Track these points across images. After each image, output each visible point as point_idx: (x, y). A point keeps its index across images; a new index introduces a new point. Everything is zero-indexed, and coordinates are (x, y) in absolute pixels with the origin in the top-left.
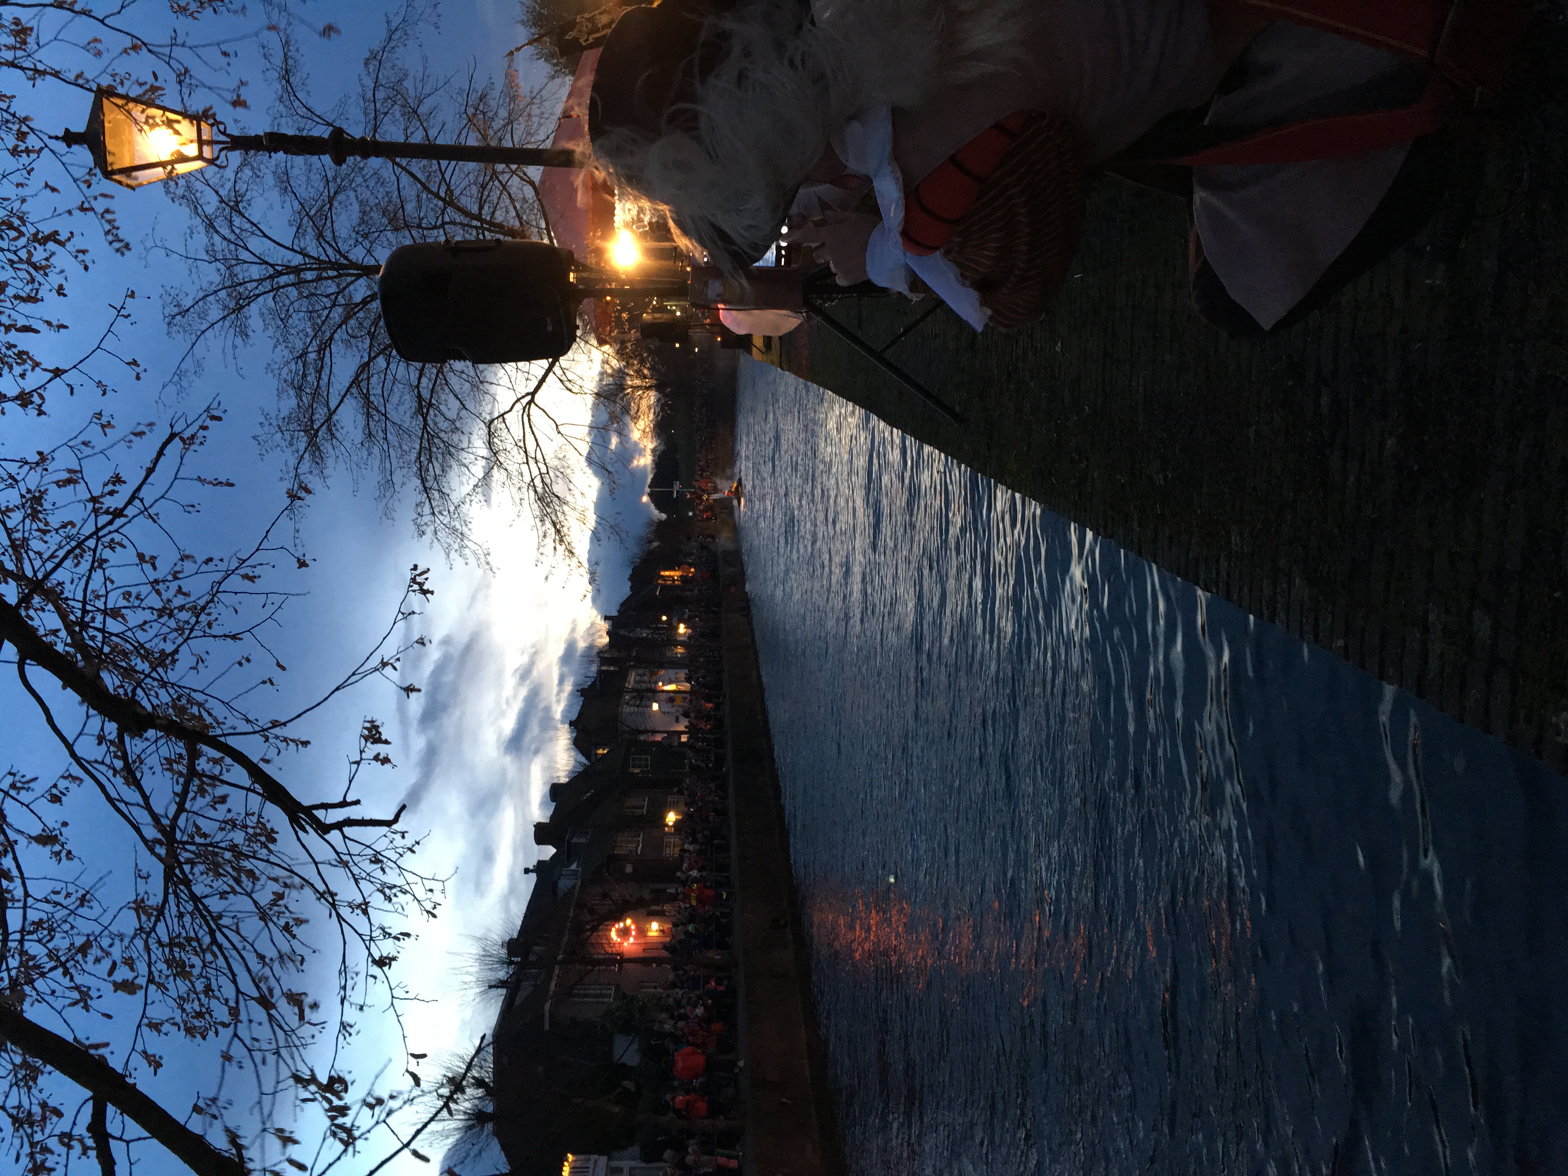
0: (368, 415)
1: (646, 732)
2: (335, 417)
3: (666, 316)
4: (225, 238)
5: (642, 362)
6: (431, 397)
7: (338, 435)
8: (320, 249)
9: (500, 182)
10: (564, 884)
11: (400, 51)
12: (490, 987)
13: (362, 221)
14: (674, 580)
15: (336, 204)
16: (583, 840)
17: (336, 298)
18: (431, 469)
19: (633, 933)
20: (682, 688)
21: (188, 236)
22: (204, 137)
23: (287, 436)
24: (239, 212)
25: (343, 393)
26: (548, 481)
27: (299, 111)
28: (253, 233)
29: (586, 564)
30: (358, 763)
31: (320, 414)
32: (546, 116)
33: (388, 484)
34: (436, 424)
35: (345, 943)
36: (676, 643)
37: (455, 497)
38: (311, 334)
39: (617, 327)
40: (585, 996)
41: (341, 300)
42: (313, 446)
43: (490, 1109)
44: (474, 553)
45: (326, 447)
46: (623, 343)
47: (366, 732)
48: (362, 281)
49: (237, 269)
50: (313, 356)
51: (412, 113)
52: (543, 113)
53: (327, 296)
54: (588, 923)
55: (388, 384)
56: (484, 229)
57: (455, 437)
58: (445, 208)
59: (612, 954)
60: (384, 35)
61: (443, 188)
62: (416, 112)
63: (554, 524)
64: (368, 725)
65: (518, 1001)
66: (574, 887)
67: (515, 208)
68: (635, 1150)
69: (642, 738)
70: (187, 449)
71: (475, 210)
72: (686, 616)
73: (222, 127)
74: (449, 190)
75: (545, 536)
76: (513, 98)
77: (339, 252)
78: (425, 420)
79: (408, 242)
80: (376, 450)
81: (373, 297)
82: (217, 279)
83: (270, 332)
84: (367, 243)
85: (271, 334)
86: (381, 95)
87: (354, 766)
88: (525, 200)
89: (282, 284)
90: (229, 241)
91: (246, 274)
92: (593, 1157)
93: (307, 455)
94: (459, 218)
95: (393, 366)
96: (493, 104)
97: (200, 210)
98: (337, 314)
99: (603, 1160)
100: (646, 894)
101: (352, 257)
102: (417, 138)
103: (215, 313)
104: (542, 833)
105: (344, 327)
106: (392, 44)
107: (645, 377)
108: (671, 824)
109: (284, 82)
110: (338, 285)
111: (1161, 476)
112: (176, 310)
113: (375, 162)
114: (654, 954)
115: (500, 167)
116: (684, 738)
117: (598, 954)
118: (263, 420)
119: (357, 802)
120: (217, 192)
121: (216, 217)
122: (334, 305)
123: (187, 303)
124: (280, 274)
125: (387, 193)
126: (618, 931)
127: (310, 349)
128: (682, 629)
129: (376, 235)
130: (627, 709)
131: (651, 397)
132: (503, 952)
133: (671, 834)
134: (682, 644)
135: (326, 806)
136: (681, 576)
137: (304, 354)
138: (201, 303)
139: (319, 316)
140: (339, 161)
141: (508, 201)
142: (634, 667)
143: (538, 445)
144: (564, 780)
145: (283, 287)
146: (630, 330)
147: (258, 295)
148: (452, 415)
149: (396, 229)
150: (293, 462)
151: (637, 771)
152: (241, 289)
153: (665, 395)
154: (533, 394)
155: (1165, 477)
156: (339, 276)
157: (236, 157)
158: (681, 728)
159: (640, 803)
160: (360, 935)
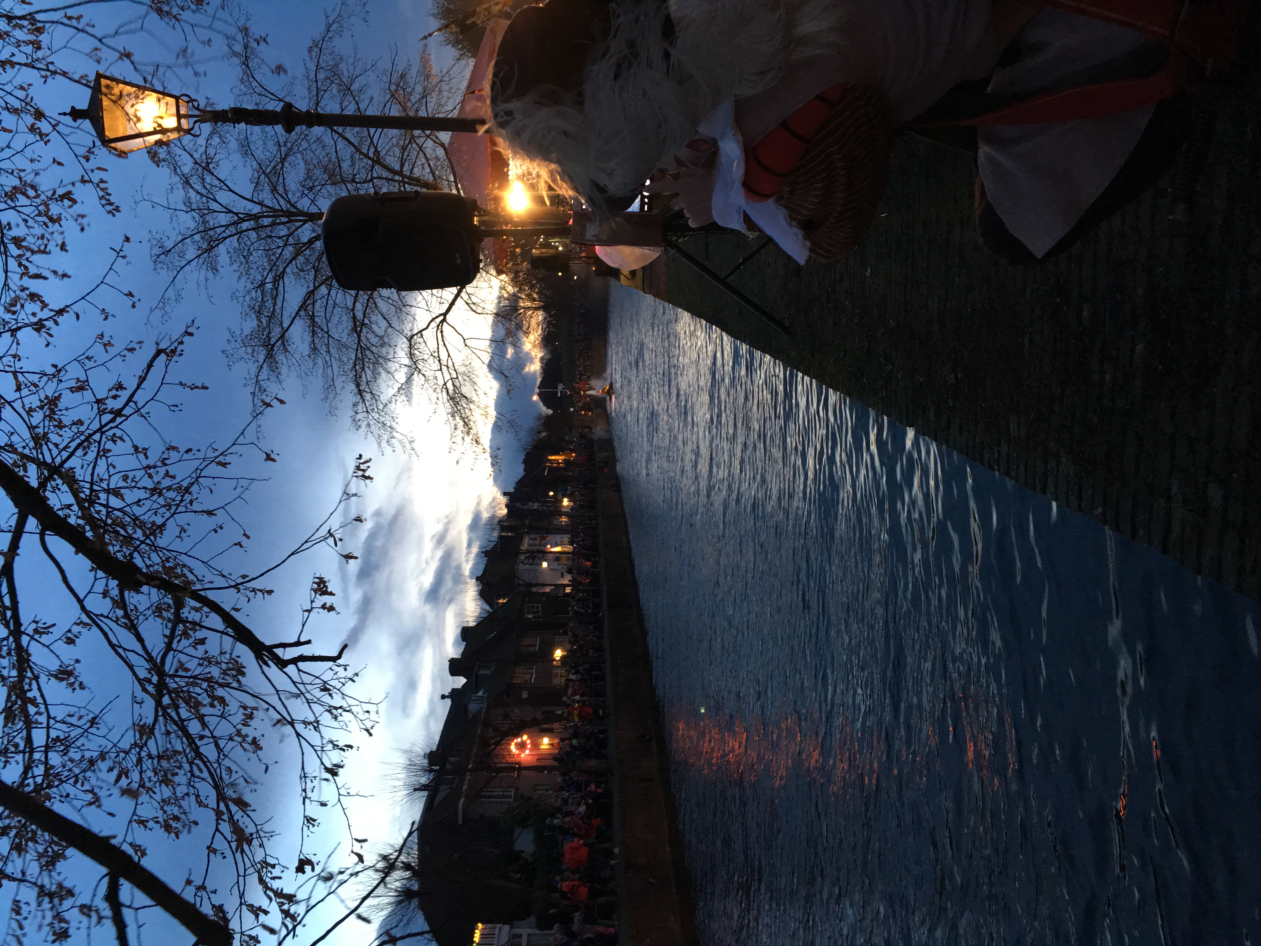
0: (314, 333)
1: (537, 585)
2: (286, 334)
3: (551, 251)
4: (198, 193)
5: (532, 287)
6: (364, 316)
7: (289, 349)
8: (275, 200)
9: (417, 144)
10: (473, 707)
11: (336, 41)
12: (415, 790)
13: (308, 177)
14: (559, 463)
15: (286, 164)
16: (488, 672)
17: (287, 239)
18: (364, 376)
19: (529, 746)
20: (566, 550)
21: (169, 191)
22: (182, 112)
23: (250, 350)
24: (210, 171)
25: (293, 315)
26: (458, 384)
27: (256, 90)
28: (221, 188)
29: (488, 449)
30: (309, 611)
31: (276, 332)
32: (453, 91)
33: (330, 387)
34: (368, 339)
35: (303, 754)
36: (561, 514)
37: (384, 398)
38: (268, 268)
39: (511, 260)
40: (490, 797)
41: (291, 240)
42: (270, 356)
43: (416, 887)
44: (401, 442)
45: (280, 358)
46: (517, 273)
47: (315, 586)
48: (308, 226)
49: (208, 218)
50: (269, 286)
51: (346, 90)
52: (451, 89)
53: (280, 238)
54: (493, 738)
55: (330, 308)
56: (404, 183)
57: (384, 350)
58: (373, 166)
59: (512, 763)
60: (323, 28)
61: (372, 150)
62: (349, 89)
63: (462, 418)
64: (317, 580)
65: (437, 801)
66: (481, 709)
67: (429, 165)
68: (532, 919)
69: (534, 590)
70: (170, 361)
71: (397, 167)
72: (568, 492)
73: (196, 104)
74: (376, 152)
75: (456, 429)
76: (427, 77)
77: (289, 202)
78: (359, 336)
79: (344, 194)
80: (320, 361)
81: (317, 238)
82: (192, 225)
83: (235, 267)
84: (311, 196)
85: (236, 268)
86: (321, 76)
87: (306, 614)
88: (437, 159)
89: (244, 228)
90: (202, 195)
91: (216, 222)
92: (498, 926)
93: (265, 366)
94: (385, 174)
95: (333, 292)
96: (411, 81)
97: (178, 170)
98: (288, 252)
99: (506, 928)
100: (539, 716)
101: (299, 206)
102: (350, 110)
103: (191, 253)
104: (455, 667)
105: (294, 262)
106: (330, 34)
107: (534, 300)
108: (558, 658)
109: (244, 67)
110: (289, 228)
111: (952, 376)
112: (160, 251)
113: (318, 130)
114: (547, 763)
115: (417, 133)
116: (568, 590)
117: (501, 763)
118: (230, 338)
119: (309, 642)
120: (192, 156)
121: (192, 176)
122: (286, 245)
123: (169, 245)
124: (243, 220)
125: (327, 154)
126: (516, 744)
127: (268, 280)
128: (566, 502)
129: (319, 188)
130: (522, 567)
131: (540, 316)
132: (426, 761)
133: (557, 667)
134: (566, 514)
135: (284, 646)
136: (564, 460)
137: (262, 284)
138: (180, 245)
139: (274, 254)
140: (289, 129)
141: (424, 160)
142: (528, 533)
143: (449, 356)
144: (472, 624)
145: (245, 231)
146: (522, 262)
147: (225, 238)
148: (381, 332)
149: (334, 184)
150: (254, 369)
151: (530, 616)
152: (211, 233)
153: (550, 316)
154: (445, 314)
155: (956, 377)
156: (290, 221)
157: (207, 128)
158: (566, 582)
159: (533, 642)
160: (312, 746)
